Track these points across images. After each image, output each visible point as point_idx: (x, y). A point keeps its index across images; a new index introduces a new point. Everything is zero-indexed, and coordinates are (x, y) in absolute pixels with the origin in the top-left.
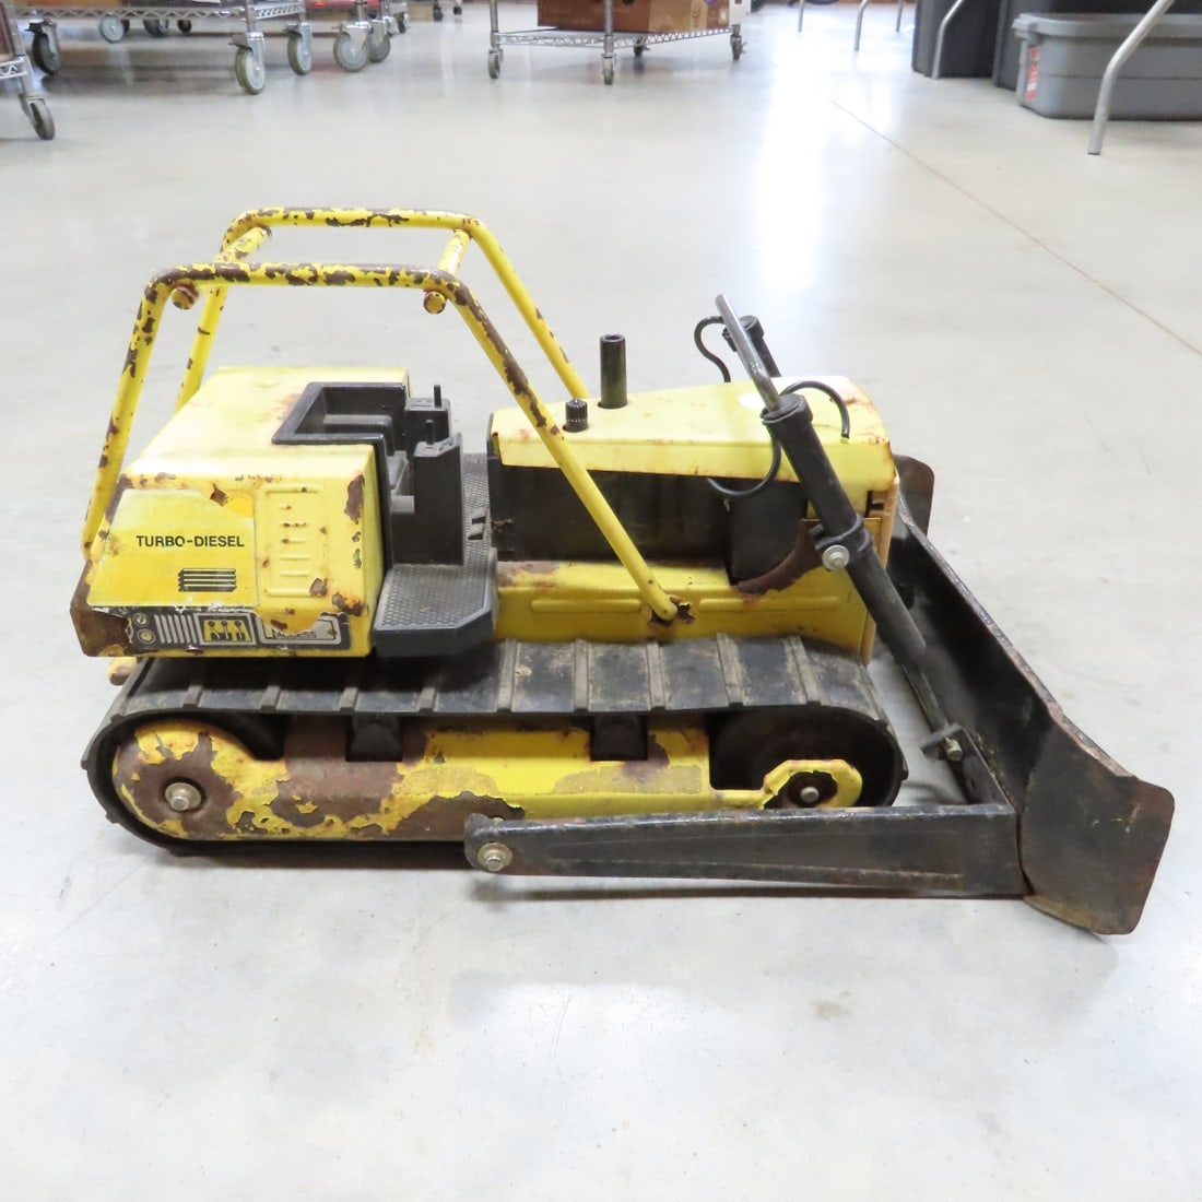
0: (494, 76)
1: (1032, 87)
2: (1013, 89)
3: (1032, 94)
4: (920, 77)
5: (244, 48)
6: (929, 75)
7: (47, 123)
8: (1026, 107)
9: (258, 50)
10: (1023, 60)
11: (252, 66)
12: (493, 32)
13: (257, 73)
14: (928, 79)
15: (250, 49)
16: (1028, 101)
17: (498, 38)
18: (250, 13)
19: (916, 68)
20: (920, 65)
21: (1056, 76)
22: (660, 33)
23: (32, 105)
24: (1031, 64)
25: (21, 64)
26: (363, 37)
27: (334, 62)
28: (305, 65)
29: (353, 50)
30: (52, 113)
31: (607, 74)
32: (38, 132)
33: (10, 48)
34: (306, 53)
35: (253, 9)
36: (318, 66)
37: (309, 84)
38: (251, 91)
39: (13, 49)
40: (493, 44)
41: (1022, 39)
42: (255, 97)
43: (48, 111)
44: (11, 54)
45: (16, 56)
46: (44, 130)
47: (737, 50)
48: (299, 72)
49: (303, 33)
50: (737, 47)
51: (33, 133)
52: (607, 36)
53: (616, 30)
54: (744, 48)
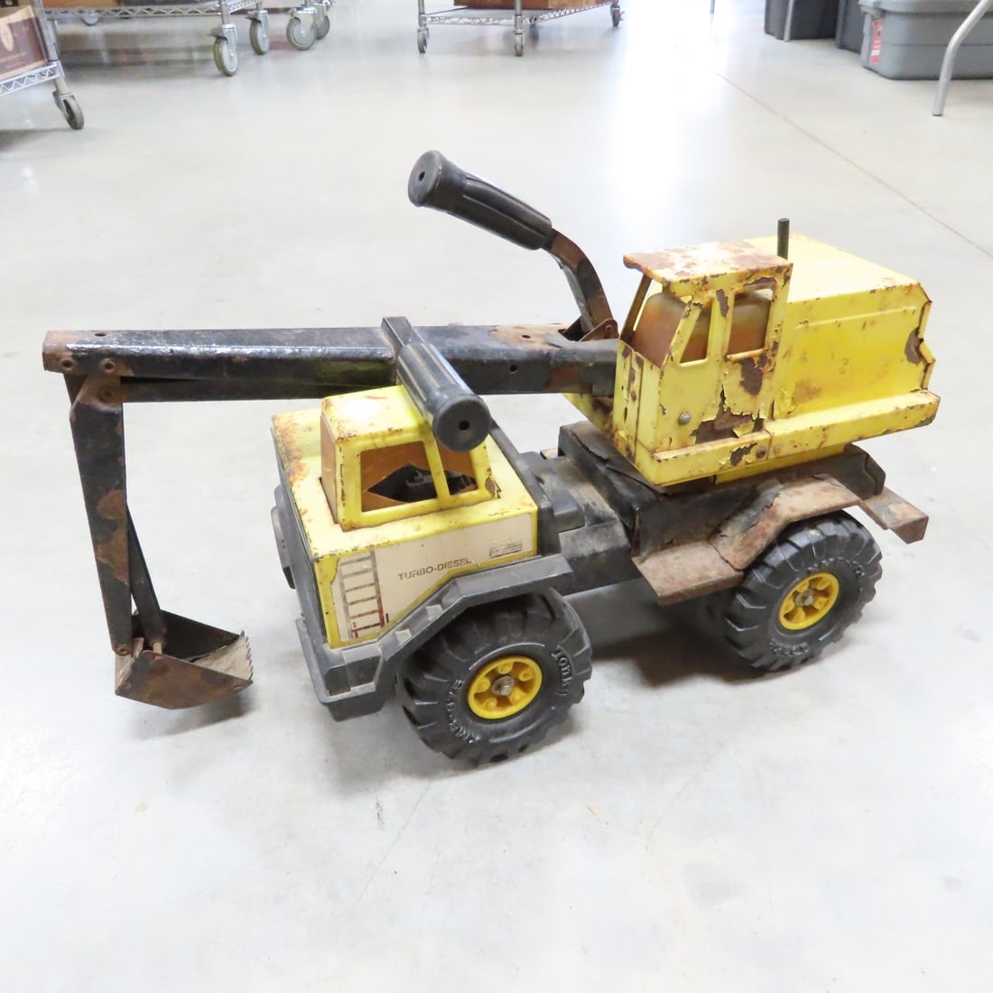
0: (422, 51)
1: (875, 53)
2: (857, 51)
3: (876, 59)
4: (772, 39)
5: (220, 38)
6: (781, 37)
7: (77, 116)
8: (870, 69)
9: (232, 39)
10: (866, 29)
11: (227, 51)
12: (420, 14)
13: (231, 58)
14: (780, 41)
15: (226, 39)
16: (871, 64)
17: (425, 19)
18: (224, 8)
19: (768, 31)
20: (771, 30)
21: (896, 45)
22: (557, 10)
23: (65, 101)
24: (875, 34)
25: (54, 68)
26: (311, 20)
27: (286, 40)
28: (264, 46)
29: (303, 32)
30: (81, 106)
31: (519, 48)
32: (69, 123)
33: (44, 54)
34: (265, 36)
35: (226, 4)
36: (275, 45)
37: (267, 63)
38: (228, 74)
39: (48, 56)
40: (420, 24)
41: (865, 13)
42: (230, 78)
43: (78, 105)
44: (46, 60)
45: (50, 62)
46: (74, 121)
47: (616, 18)
48: (259, 52)
49: (261, 20)
50: (617, 15)
51: (66, 124)
52: (517, 15)
53: (524, 8)
54: (622, 16)
